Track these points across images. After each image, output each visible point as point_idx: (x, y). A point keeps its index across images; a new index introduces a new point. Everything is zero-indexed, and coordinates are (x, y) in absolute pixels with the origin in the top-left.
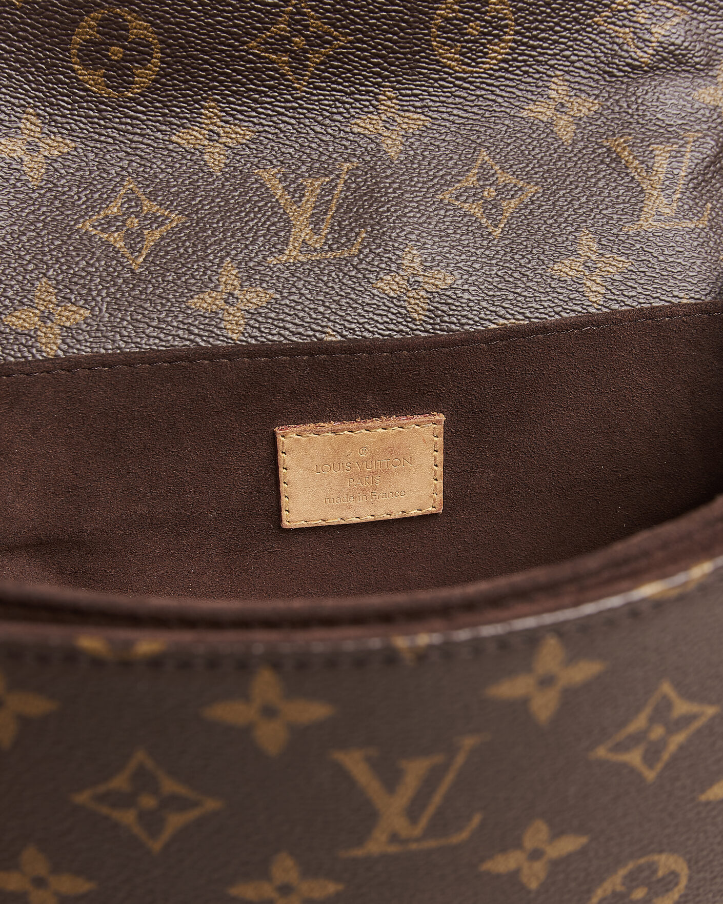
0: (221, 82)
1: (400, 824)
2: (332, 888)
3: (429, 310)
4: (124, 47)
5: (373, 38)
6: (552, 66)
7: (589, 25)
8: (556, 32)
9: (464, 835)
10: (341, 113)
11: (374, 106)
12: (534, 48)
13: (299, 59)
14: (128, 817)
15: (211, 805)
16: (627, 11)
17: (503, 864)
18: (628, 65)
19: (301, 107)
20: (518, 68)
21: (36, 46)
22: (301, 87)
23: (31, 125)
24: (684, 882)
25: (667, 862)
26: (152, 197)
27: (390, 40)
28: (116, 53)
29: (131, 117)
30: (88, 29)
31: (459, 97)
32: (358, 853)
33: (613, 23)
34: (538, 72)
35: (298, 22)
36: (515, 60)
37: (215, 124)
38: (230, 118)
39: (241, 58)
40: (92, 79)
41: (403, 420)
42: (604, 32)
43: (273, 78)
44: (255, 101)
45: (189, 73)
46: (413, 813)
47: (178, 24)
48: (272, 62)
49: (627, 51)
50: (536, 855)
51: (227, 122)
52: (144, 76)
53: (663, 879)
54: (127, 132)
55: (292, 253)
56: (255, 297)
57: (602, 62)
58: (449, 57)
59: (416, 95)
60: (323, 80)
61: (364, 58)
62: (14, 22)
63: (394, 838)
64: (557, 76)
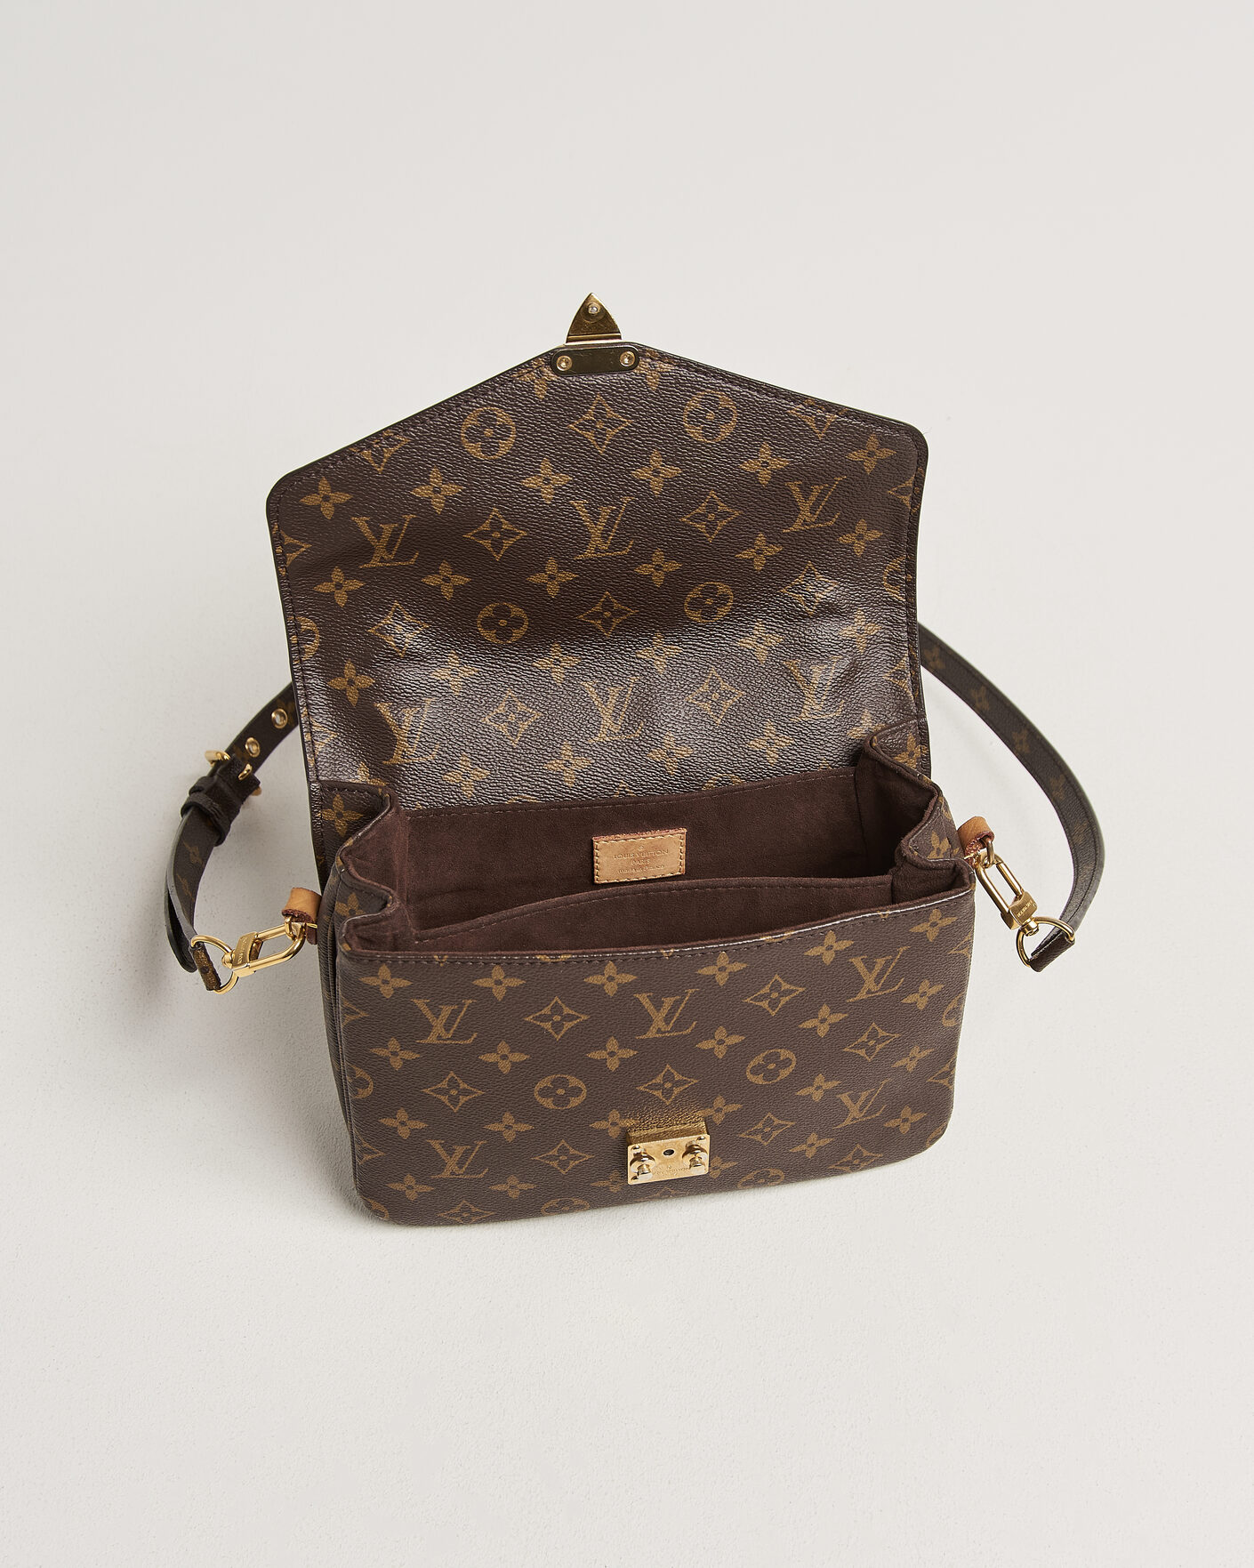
0: (562, 635)
1: (662, 1025)
2: (632, 1053)
3: (678, 769)
4: (508, 621)
5: (650, 610)
6: (755, 616)
7: (778, 594)
8: (758, 599)
9: (689, 1031)
10: (631, 647)
11: (650, 643)
12: (745, 608)
13: (607, 623)
14: (547, 1025)
15: (584, 1017)
16: (801, 585)
17: (706, 1045)
18: (800, 615)
19: (608, 644)
20: (735, 618)
21: (457, 619)
22: (608, 635)
23: (453, 660)
24: (794, 1064)
25: (785, 1054)
26: (522, 699)
27: (660, 611)
28: (503, 623)
29: (510, 654)
30: (488, 611)
31: (700, 635)
32: (644, 1037)
33: (792, 592)
34: (747, 620)
35: (607, 605)
36: (734, 614)
37: (558, 656)
38: (567, 651)
39: (574, 623)
40: (489, 636)
41: (663, 833)
42: (787, 596)
43: (592, 631)
44: (581, 643)
45: (544, 631)
46: (667, 1020)
47: (539, 609)
48: (591, 624)
49: (800, 608)
50: (721, 1042)
51: (564, 654)
52: (517, 634)
53: (783, 1061)
54: (508, 661)
55: (602, 736)
56: (582, 763)
57: (785, 613)
58: (695, 616)
59: (675, 636)
60: (621, 631)
61: (646, 620)
62: (445, 607)
63: (659, 1031)
64: (758, 621)
